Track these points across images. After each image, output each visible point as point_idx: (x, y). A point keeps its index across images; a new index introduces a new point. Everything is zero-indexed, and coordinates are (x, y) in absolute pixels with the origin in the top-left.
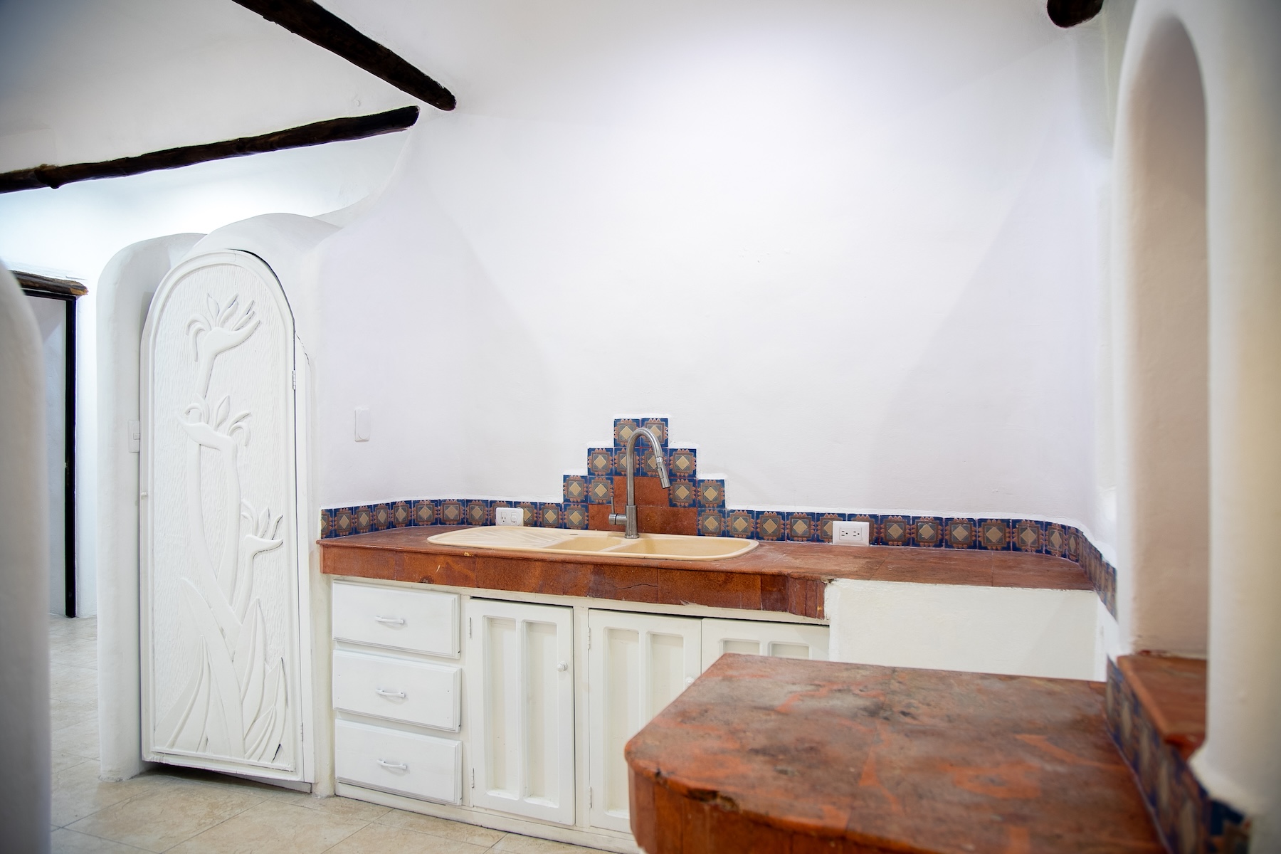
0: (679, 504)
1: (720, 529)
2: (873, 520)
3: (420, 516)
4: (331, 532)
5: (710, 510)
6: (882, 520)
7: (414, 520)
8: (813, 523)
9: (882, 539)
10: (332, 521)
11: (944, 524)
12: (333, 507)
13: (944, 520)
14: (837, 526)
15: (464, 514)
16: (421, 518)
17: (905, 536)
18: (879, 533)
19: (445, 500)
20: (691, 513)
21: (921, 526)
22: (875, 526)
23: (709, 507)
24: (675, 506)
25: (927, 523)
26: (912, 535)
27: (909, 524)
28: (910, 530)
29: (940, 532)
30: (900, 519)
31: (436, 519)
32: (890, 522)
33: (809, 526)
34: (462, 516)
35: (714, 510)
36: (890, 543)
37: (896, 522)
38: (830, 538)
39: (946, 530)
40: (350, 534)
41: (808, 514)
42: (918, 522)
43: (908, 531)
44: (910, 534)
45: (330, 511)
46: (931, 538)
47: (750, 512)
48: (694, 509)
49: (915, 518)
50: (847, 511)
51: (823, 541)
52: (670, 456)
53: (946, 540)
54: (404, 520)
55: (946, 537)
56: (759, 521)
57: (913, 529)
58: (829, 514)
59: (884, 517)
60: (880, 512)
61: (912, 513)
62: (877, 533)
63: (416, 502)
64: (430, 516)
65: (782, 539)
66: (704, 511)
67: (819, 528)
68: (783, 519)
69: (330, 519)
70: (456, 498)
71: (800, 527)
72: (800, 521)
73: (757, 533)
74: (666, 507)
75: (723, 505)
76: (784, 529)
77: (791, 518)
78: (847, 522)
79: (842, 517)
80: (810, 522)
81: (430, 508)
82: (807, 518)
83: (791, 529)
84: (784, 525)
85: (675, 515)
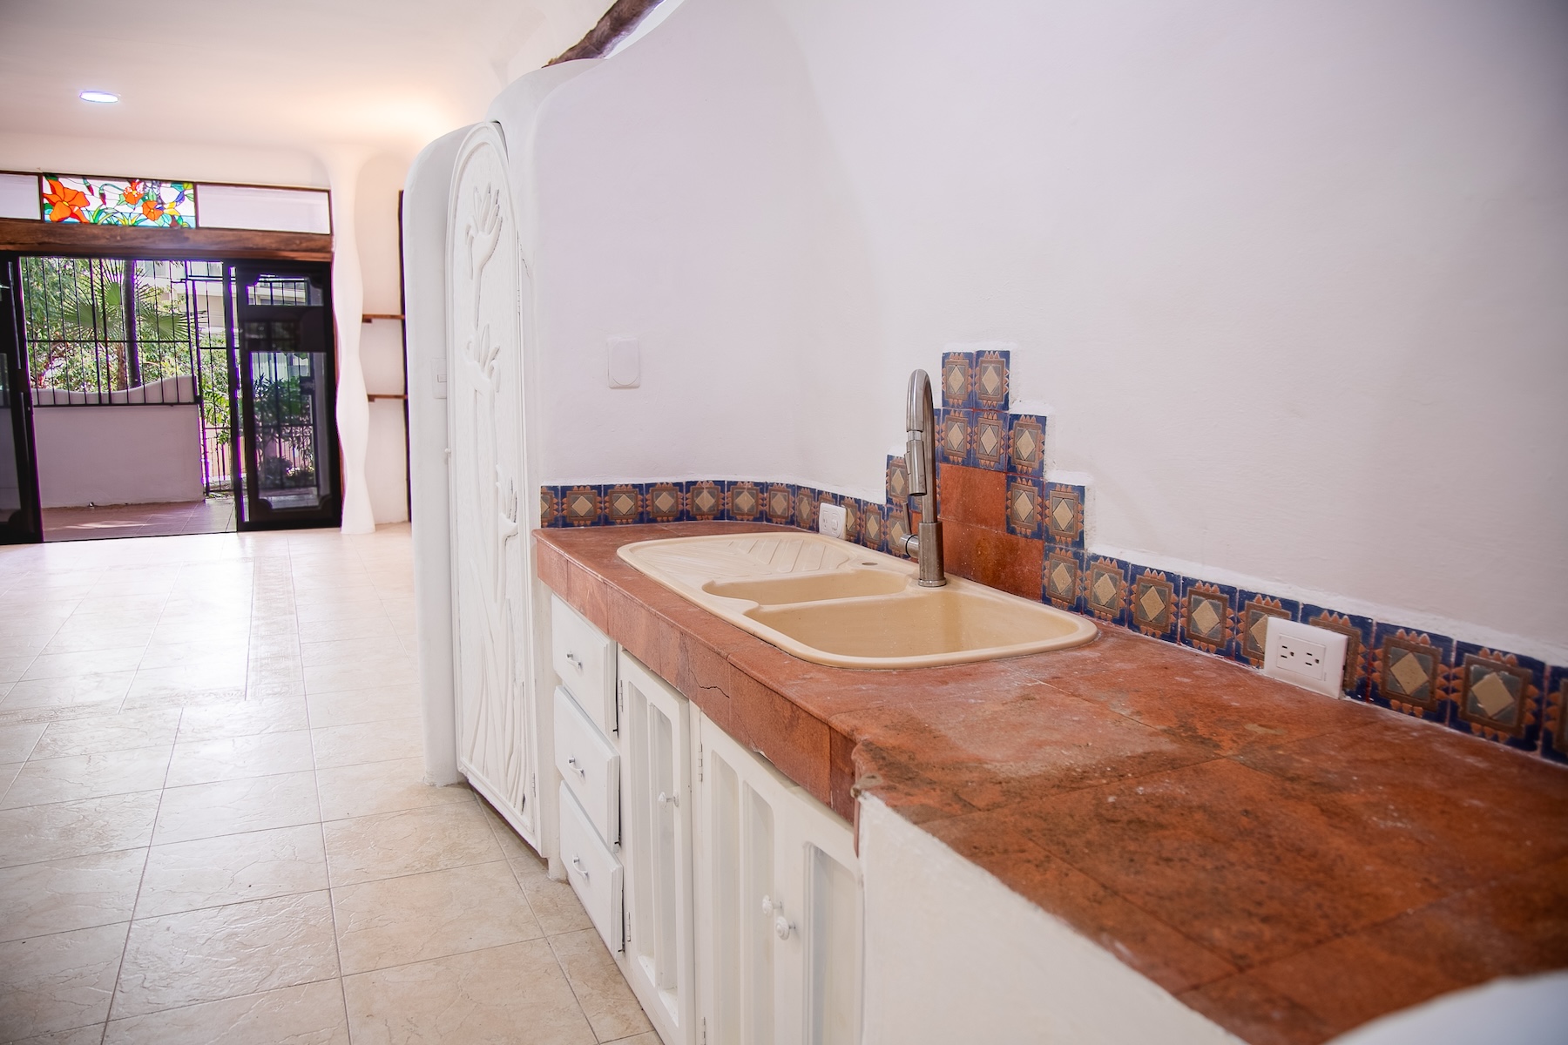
0: (1018, 530)
1: (1074, 592)
2: (1359, 631)
3: (737, 505)
4: (556, 519)
5: (1061, 549)
6: (1378, 638)
7: (728, 511)
8: (1230, 612)
9: (1375, 687)
10: (557, 504)
11: (1546, 684)
12: (560, 483)
13: (1547, 672)
14: (1277, 628)
15: (793, 508)
16: (739, 508)
17: (1432, 693)
18: (1369, 668)
19: (772, 484)
20: (1034, 551)
21: (1480, 676)
22: (1362, 648)
23: (1061, 542)
24: (1012, 531)
25: (1497, 669)
26: (1453, 696)
27: (1445, 662)
28: (1447, 678)
29: (1530, 704)
30: (1424, 642)
31: (761, 513)
32: (1397, 644)
33: (1223, 618)
34: (791, 512)
35: (1067, 551)
36: (1393, 702)
37: (1414, 649)
38: (1259, 659)
39: (1549, 704)
40: (593, 524)
41: (1223, 589)
42: (1471, 662)
43: (1440, 680)
44: (1446, 690)
45: (554, 488)
46: (1504, 715)
47: (1122, 565)
48: (1038, 543)
49: (1464, 648)
50: (1304, 596)
51: (1246, 661)
52: (1010, 429)
53: (1548, 735)
54: (711, 509)
55: (1549, 725)
56: (1134, 587)
57: (1456, 677)
58: (1264, 596)
59: (1386, 629)
60: (1378, 613)
61: (1460, 631)
62: (1364, 668)
63: (732, 484)
64: (752, 506)
65: (1171, 637)
66: (1052, 550)
67: (1241, 626)
68: (1177, 592)
69: (555, 501)
70: (785, 482)
71: (1206, 618)
72: (1206, 603)
73: (1131, 615)
74: (1000, 532)
75: (1080, 543)
76: (1176, 615)
77: (1192, 592)
78: (1299, 626)
79: (1291, 609)
80: (1224, 610)
81: (752, 495)
82: (1219, 598)
83: (1189, 619)
84: (1177, 605)
85: (1013, 549)
